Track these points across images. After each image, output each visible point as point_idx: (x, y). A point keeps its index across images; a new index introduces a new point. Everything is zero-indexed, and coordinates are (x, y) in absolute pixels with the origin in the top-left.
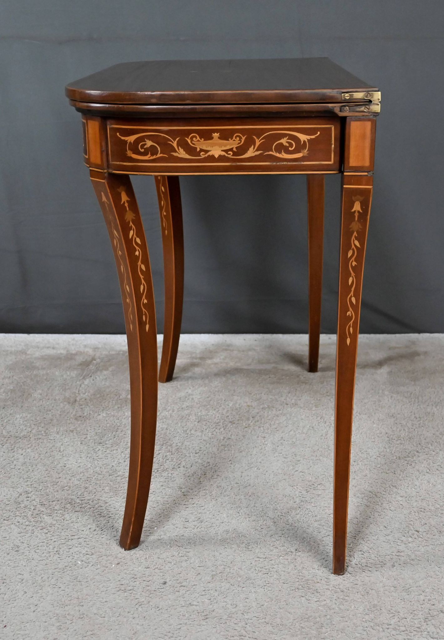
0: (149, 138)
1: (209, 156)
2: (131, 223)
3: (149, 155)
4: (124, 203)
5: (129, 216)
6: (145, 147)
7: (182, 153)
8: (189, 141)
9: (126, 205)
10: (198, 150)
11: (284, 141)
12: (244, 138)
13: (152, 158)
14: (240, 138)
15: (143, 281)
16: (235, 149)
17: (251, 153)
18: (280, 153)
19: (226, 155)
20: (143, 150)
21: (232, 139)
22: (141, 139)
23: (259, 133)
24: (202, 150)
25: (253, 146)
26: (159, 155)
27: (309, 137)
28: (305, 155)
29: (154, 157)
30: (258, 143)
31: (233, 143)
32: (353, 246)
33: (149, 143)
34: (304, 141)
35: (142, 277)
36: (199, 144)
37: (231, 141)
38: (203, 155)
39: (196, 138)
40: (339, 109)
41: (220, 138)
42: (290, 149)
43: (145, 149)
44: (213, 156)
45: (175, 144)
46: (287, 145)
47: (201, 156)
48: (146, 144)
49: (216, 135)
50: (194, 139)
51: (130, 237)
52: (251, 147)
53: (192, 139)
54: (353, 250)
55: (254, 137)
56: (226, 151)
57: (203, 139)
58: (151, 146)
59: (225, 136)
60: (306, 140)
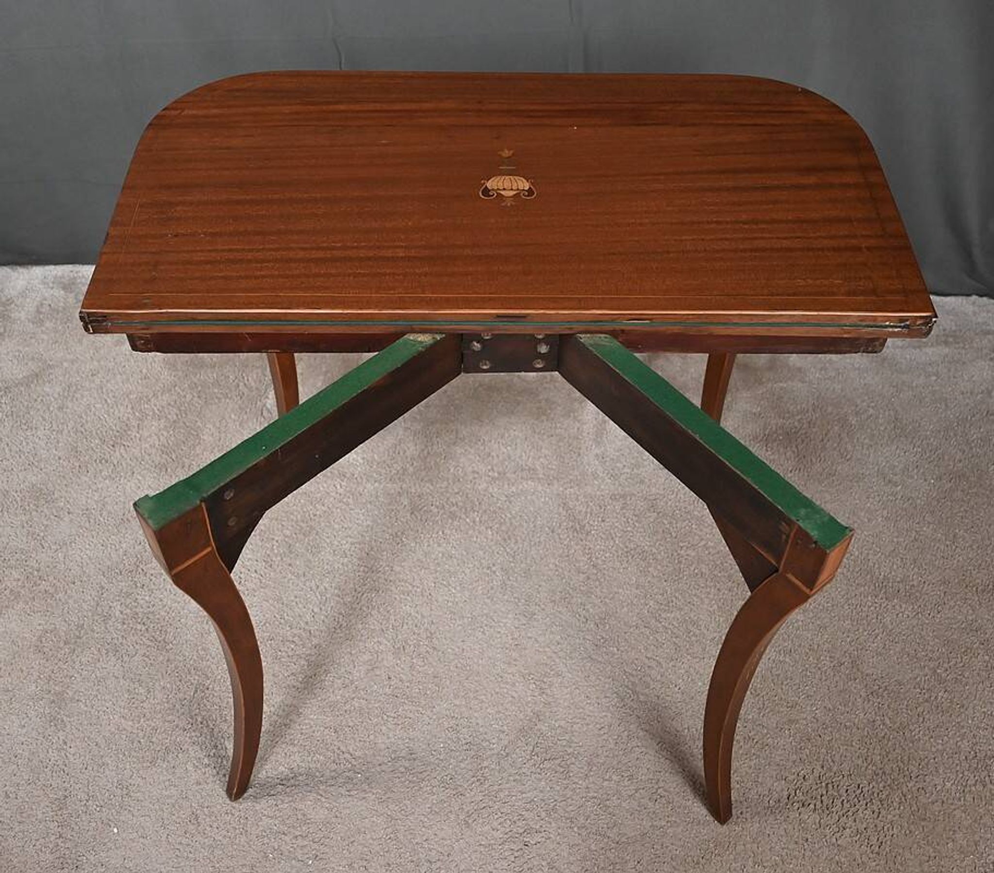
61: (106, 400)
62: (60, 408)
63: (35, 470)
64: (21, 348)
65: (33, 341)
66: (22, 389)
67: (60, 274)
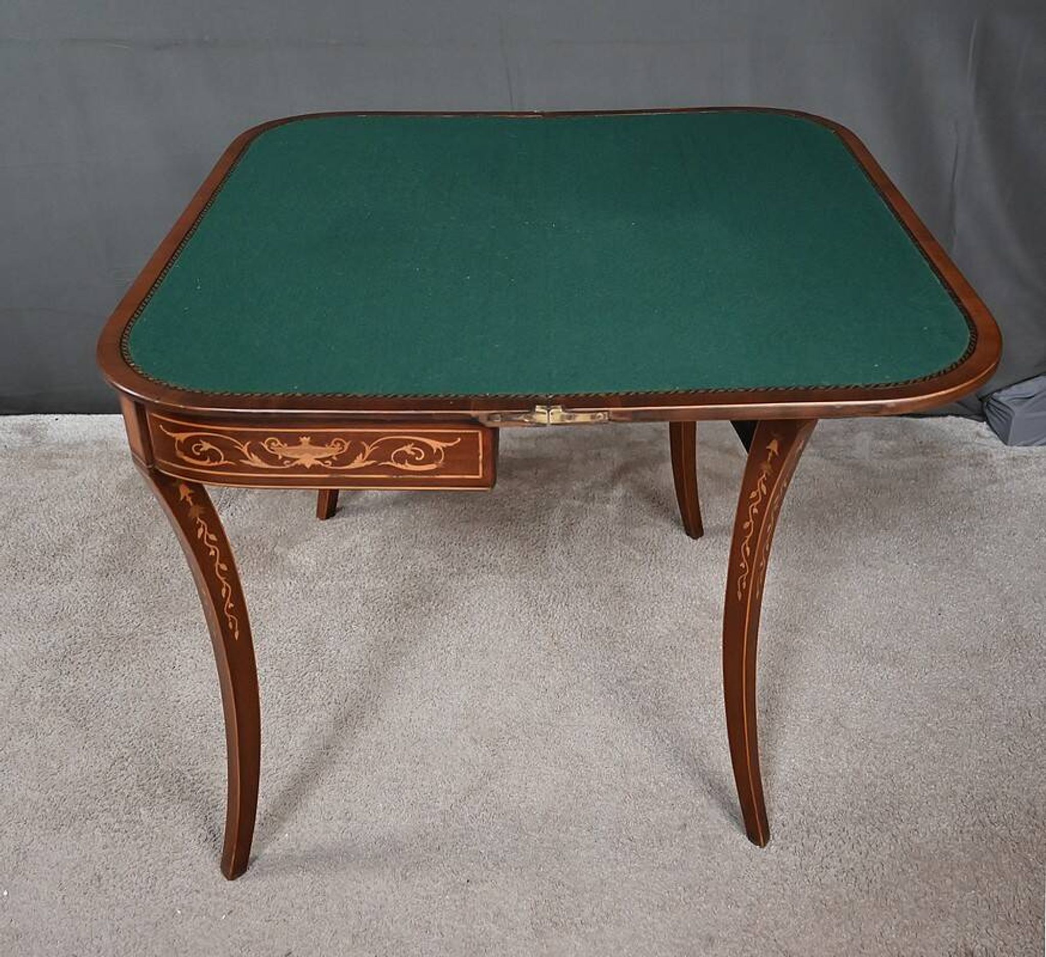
0: (206, 439)
1: (297, 465)
2: (199, 519)
3: (208, 460)
4: (185, 497)
5: (195, 512)
6: (202, 450)
7: (256, 461)
8: (266, 447)
9: (189, 499)
10: (280, 457)
11: (408, 449)
12: (347, 445)
13: (212, 464)
14: (342, 444)
15: (225, 583)
16: (335, 458)
17: (358, 463)
18: (403, 463)
19: (323, 465)
20: (198, 454)
21: (329, 445)
22: (196, 439)
23: (370, 439)
24: (284, 458)
25: (361, 455)
26: (222, 462)
27: (445, 445)
28: (441, 466)
29: (216, 463)
30: (369, 450)
31: (331, 451)
33: (206, 446)
34: (438, 450)
35: (222, 579)
36: (281, 450)
37: (328, 448)
38: (287, 465)
39: (276, 442)
40: (485, 418)
41: (311, 443)
42: (417, 459)
43: (201, 452)
44: (303, 466)
45: (245, 450)
46: (413, 453)
47: (284, 465)
48: (201, 447)
49: (305, 440)
50: (273, 444)
51: (199, 536)
52: (359, 454)
53: (269, 444)
55: (363, 443)
56: (322, 460)
57: (286, 445)
58: (210, 449)
59: (318, 441)
60: (441, 449)
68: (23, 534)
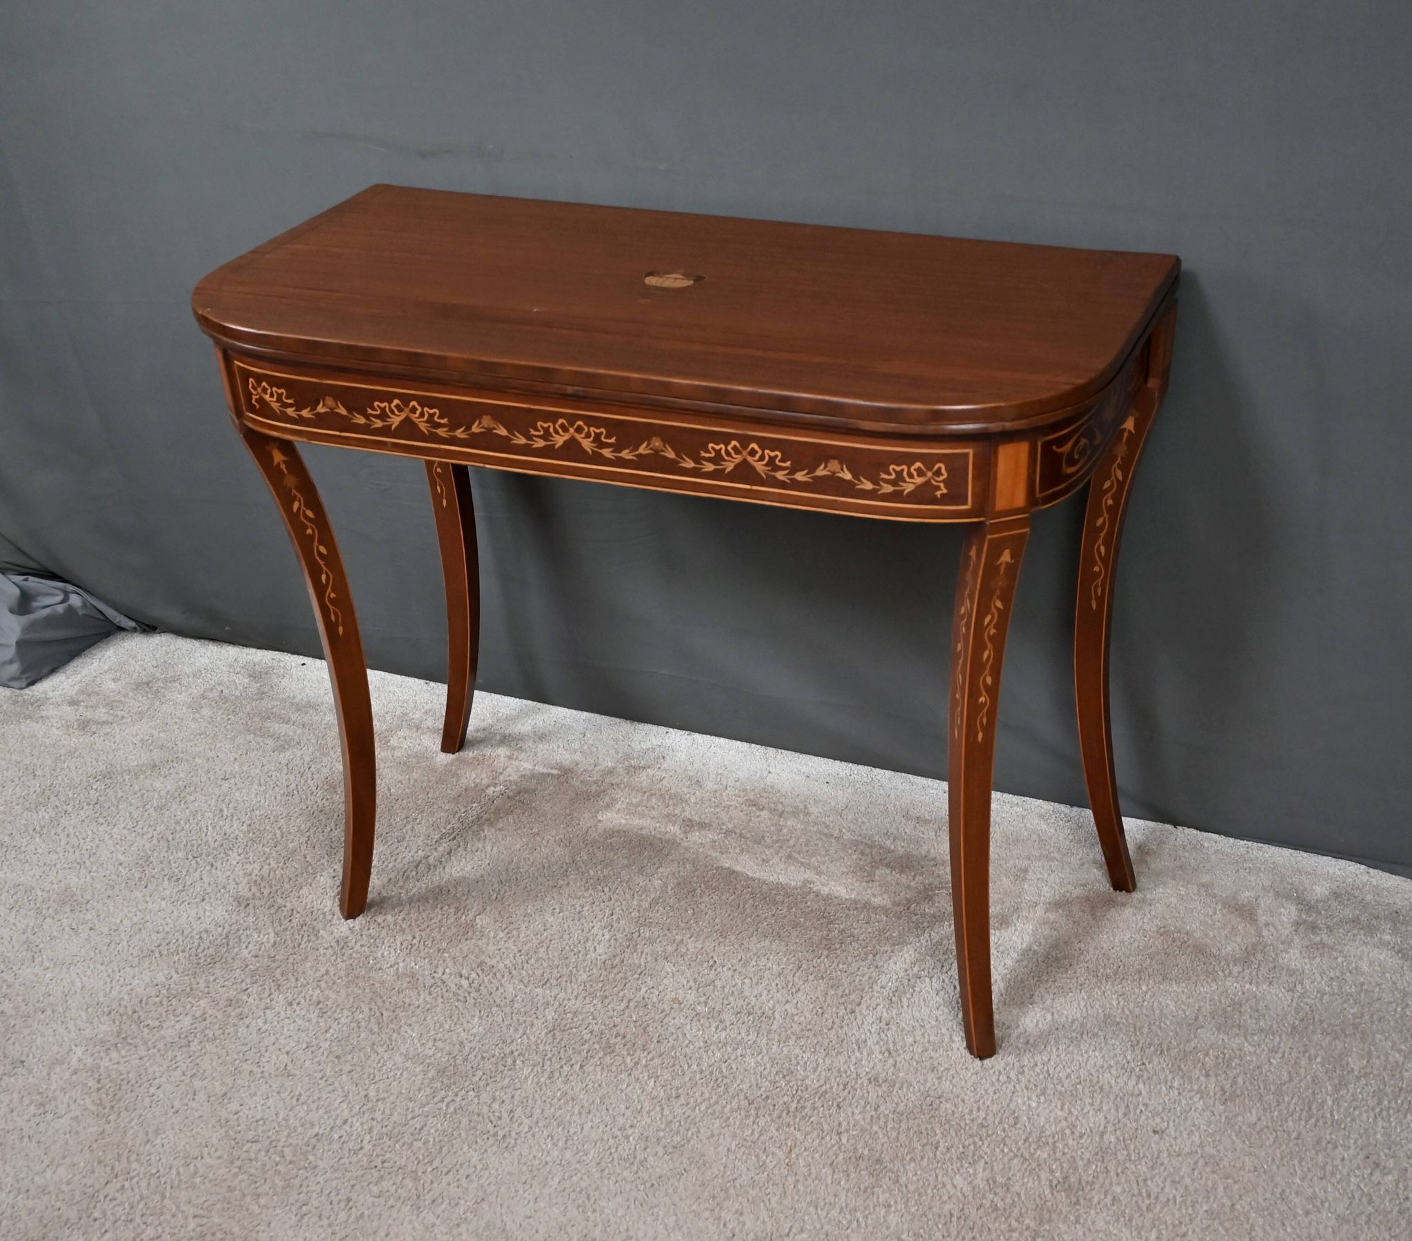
32: (1113, 478)
54: (1112, 482)
61: (221, 811)
62: (160, 808)
63: (83, 871)
64: (155, 732)
65: (176, 727)
66: (127, 777)
67: (256, 660)
68: (178, 823)
